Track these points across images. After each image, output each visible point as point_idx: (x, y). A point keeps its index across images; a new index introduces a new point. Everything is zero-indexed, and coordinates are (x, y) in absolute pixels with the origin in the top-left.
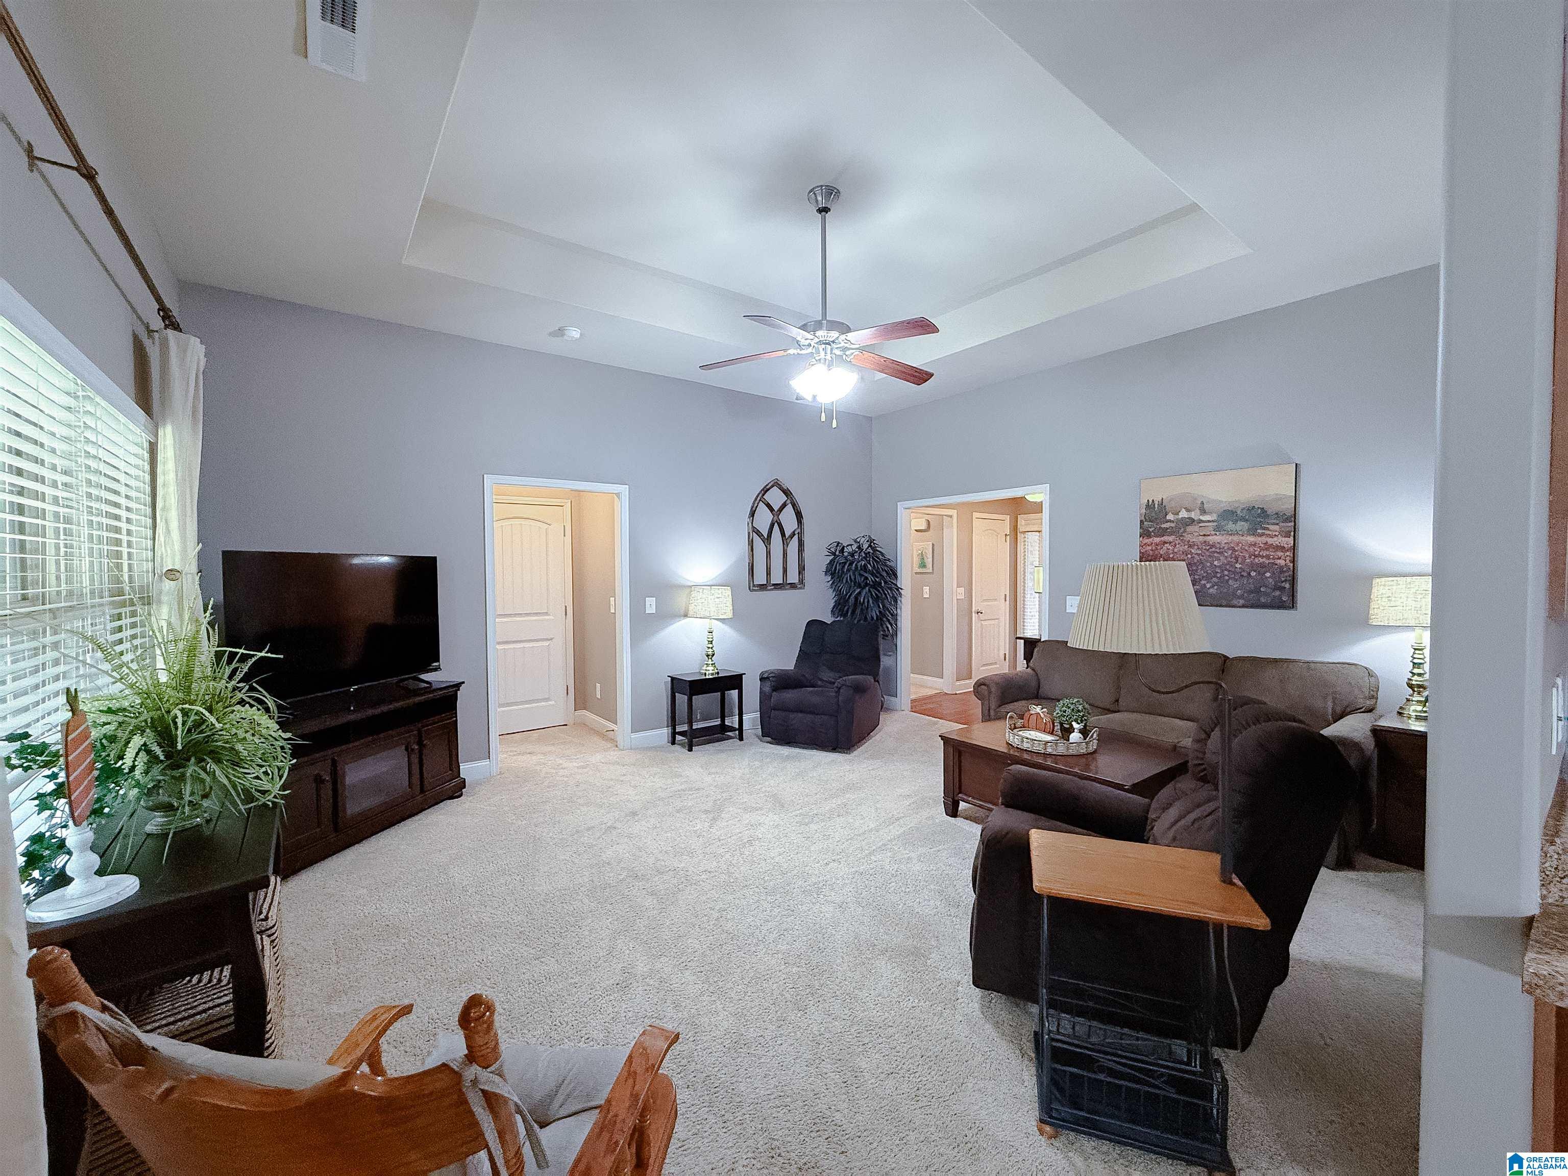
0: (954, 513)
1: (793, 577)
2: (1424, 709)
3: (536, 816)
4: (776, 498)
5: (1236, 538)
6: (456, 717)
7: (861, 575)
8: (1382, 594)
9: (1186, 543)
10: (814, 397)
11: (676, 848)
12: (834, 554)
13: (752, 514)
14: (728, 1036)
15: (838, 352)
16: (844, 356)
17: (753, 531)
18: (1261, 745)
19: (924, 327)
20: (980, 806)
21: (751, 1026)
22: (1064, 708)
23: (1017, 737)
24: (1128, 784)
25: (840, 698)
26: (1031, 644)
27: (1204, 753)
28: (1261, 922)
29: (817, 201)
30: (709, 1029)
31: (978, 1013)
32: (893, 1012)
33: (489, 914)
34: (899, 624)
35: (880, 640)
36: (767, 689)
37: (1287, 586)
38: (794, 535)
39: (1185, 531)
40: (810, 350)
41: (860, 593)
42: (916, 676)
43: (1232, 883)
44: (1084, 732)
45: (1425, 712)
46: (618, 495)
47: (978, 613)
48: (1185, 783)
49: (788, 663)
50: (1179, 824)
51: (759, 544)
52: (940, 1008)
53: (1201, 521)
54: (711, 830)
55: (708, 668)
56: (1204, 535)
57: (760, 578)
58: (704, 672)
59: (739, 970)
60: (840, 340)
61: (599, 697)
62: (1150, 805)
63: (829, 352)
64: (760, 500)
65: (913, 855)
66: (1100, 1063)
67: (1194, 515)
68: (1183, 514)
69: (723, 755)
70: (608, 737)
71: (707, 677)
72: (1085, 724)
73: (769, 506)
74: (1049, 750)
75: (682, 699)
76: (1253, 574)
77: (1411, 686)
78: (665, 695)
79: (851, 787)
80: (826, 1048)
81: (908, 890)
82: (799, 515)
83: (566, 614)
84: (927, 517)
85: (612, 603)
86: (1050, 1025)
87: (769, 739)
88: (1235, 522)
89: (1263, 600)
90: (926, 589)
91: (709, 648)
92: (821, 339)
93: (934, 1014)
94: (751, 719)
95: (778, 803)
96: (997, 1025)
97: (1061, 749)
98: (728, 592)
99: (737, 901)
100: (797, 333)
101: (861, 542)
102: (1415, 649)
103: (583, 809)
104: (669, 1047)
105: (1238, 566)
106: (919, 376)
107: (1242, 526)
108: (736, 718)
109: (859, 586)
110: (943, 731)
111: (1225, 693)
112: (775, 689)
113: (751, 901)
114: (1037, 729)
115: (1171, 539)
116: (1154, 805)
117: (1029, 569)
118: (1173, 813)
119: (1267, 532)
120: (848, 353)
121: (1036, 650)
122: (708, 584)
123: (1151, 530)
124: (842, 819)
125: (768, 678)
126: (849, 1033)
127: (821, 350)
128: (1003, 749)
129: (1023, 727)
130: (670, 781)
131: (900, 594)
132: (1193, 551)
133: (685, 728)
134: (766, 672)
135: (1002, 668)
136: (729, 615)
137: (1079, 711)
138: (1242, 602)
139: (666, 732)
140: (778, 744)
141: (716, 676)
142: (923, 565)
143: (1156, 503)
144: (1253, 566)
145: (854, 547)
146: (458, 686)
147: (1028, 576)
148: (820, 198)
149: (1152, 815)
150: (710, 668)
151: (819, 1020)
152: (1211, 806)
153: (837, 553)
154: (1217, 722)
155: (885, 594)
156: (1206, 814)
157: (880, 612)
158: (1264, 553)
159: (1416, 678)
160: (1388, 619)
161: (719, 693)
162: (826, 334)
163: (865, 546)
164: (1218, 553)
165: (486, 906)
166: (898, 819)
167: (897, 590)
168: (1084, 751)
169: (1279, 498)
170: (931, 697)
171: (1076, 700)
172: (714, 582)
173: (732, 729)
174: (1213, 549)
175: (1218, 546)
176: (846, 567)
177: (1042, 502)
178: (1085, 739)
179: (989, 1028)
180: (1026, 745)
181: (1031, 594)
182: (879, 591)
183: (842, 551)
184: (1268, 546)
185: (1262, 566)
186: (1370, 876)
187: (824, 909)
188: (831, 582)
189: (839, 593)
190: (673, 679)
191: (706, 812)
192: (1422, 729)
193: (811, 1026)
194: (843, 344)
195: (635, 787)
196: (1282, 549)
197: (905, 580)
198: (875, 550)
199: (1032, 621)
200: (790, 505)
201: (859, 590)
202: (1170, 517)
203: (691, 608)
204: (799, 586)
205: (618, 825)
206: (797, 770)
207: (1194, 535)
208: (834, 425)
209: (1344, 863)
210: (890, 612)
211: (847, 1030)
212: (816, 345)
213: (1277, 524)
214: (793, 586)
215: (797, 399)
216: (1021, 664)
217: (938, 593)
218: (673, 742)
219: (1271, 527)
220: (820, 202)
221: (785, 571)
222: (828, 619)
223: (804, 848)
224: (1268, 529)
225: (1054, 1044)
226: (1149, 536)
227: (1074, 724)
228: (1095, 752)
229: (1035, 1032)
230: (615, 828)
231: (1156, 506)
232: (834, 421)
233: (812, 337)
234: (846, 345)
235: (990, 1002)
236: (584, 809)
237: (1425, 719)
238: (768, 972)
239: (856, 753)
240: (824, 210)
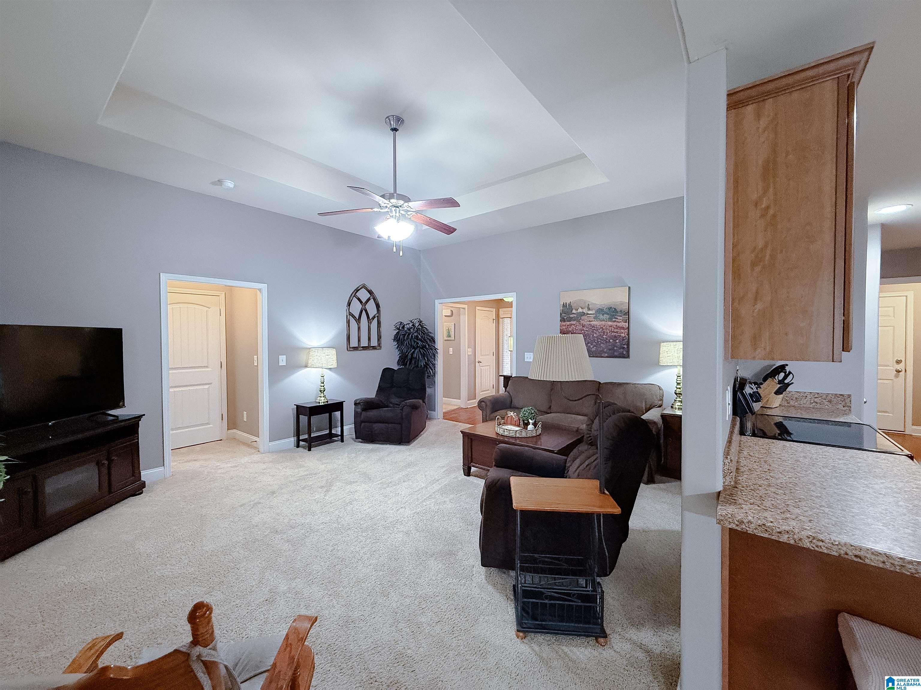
0: (466, 306)
1: (374, 343)
2: (682, 404)
3: (202, 501)
4: (364, 295)
5: (603, 323)
6: (138, 439)
7: (415, 342)
8: (665, 350)
9: (581, 325)
10: (389, 237)
11: (303, 511)
12: (399, 329)
13: (349, 304)
14: (341, 619)
15: (402, 212)
16: (407, 215)
17: (350, 315)
18: (616, 425)
19: (452, 203)
20: (482, 469)
21: (356, 610)
22: (525, 412)
23: (501, 429)
24: (556, 449)
25: (404, 414)
26: (507, 379)
27: (591, 431)
28: (617, 510)
29: (391, 124)
30: (328, 617)
31: (484, 581)
32: (438, 588)
33: (169, 570)
34: (436, 370)
35: (426, 379)
36: (359, 410)
37: (625, 346)
38: (375, 317)
39: (581, 319)
40: (386, 210)
41: (414, 352)
42: (446, 399)
43: (604, 493)
44: (535, 425)
45: (681, 406)
46: (260, 290)
47: (479, 362)
48: (582, 447)
49: (371, 394)
50: (580, 468)
51: (353, 322)
52: (464, 581)
53: (588, 314)
54: (325, 498)
55: (321, 399)
56: (589, 321)
57: (354, 343)
58: (318, 401)
59: (346, 579)
60: (404, 206)
61: (245, 420)
62: (566, 460)
63: (398, 212)
64: (354, 296)
65: (447, 500)
66: (546, 594)
67: (585, 311)
68: (580, 310)
69: (332, 452)
70: (252, 446)
71: (320, 404)
72: (535, 420)
73: (359, 300)
74: (518, 435)
75: (304, 419)
76: (611, 341)
77: (676, 394)
78: (292, 416)
79: (409, 465)
80: (401, 615)
81: (444, 519)
82: (378, 306)
83: (221, 367)
84: (452, 309)
85: (256, 359)
86: (521, 579)
87: (360, 440)
88: (603, 315)
89: (616, 354)
90: (451, 349)
91: (321, 386)
92: (393, 204)
93: (461, 585)
94: (349, 428)
95: (367, 478)
96: (494, 585)
97: (524, 434)
98: (333, 352)
99: (344, 538)
100: (378, 199)
101: (415, 322)
102: (678, 376)
103: (236, 493)
104: (311, 626)
105: (604, 337)
106: (449, 230)
107: (606, 316)
108: (339, 429)
109: (414, 348)
110: (461, 429)
111: (601, 399)
112: (364, 410)
113: (353, 537)
114: (511, 424)
115: (574, 322)
116: (569, 459)
117: (505, 338)
118: (578, 462)
119: (617, 320)
120: (409, 213)
121: (510, 382)
122: (320, 347)
123: (565, 318)
124: (406, 483)
125: (359, 403)
126: (414, 604)
127: (393, 210)
128: (494, 436)
129: (504, 424)
130: (296, 470)
131: (437, 352)
132: (584, 329)
133: (306, 436)
134: (358, 399)
135: (492, 393)
136: (335, 365)
137: (532, 413)
138: (606, 355)
139: (292, 440)
140: (364, 443)
141: (326, 403)
142: (449, 336)
143: (568, 304)
144: (611, 337)
145: (411, 325)
146: (140, 417)
147: (505, 342)
148: (392, 123)
149: (568, 465)
150: (323, 399)
151: (396, 599)
152: (595, 457)
153: (401, 328)
154: (597, 414)
155: (429, 352)
156: (592, 461)
157: (426, 363)
158: (616, 330)
159: (678, 390)
160: (667, 363)
161: (328, 414)
162: (396, 202)
163: (417, 325)
164: (595, 330)
165: (166, 565)
166: (438, 480)
167: (435, 350)
168: (535, 435)
169: (622, 303)
170: (454, 410)
171: (530, 408)
172: (325, 346)
173: (336, 436)
174: (594, 328)
175: (596, 326)
176: (406, 336)
177: (512, 302)
178: (535, 428)
179: (490, 588)
180: (506, 433)
181: (506, 352)
182: (425, 351)
183: (403, 327)
184: (617, 327)
185: (615, 336)
186: (662, 485)
187: (397, 536)
188: (397, 346)
189: (402, 352)
190: (298, 407)
191: (322, 487)
192: (681, 414)
193: (392, 604)
194: (406, 208)
195: (273, 476)
196: (623, 328)
197: (440, 344)
198: (422, 327)
199: (507, 366)
200: (372, 299)
201: (413, 350)
202: (574, 311)
203: (309, 362)
204: (378, 348)
205: (262, 501)
206: (378, 457)
207: (585, 321)
208: (401, 254)
209: (651, 481)
210: (431, 362)
211: (413, 602)
212: (390, 207)
213: (621, 316)
214: (374, 348)
215: (378, 237)
216: (502, 389)
217: (458, 351)
218: (298, 446)
219: (619, 318)
220: (392, 125)
221: (369, 339)
222: (396, 367)
223: (384, 502)
224: (617, 319)
225: (523, 588)
226: (565, 321)
227: (530, 420)
228: (540, 434)
229: (513, 585)
230: (260, 503)
231: (568, 306)
232: (401, 252)
233: (388, 202)
234: (408, 209)
235: (490, 573)
236: (238, 493)
237: (681, 409)
238: (365, 577)
239: (412, 445)
240: (395, 130)
